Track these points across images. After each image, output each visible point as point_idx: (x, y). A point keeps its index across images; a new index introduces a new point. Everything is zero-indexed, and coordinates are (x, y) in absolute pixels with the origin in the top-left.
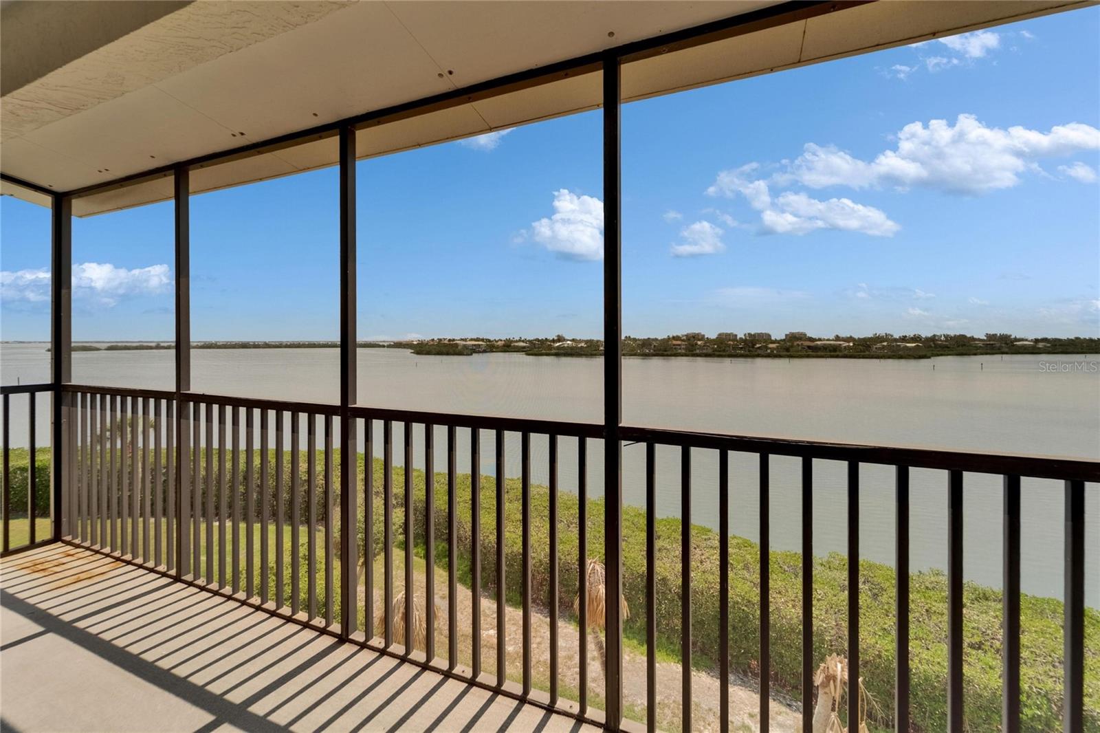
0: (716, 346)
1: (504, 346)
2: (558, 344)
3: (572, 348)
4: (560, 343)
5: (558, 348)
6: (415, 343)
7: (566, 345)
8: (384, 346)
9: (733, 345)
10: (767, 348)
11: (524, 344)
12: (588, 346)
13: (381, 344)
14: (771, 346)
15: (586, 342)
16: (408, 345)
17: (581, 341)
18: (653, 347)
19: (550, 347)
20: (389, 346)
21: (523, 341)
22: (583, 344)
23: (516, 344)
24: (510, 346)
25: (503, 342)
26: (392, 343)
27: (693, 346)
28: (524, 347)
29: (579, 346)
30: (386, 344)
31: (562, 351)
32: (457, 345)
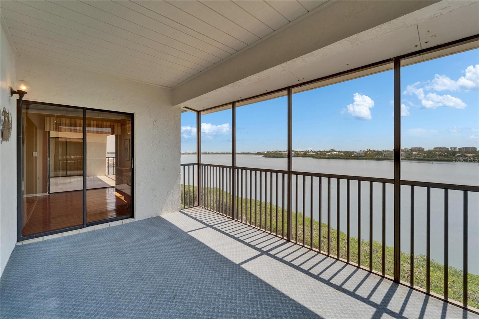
0: (426, 155)
1: (303, 154)
2: (329, 153)
3: (336, 155)
4: (331, 153)
5: (329, 155)
6: (266, 152)
7: (333, 154)
8: (253, 154)
9: (439, 154)
10: (465, 156)
11: (313, 153)
12: (345, 154)
13: (252, 153)
14: (468, 155)
15: (344, 152)
16: (263, 153)
17: (342, 152)
18: (383, 155)
19: (325, 155)
20: (255, 154)
21: (313, 152)
22: (342, 154)
23: (309, 153)
24: (306, 154)
25: (303, 152)
26: (256, 153)
27: (410, 154)
28: (313, 155)
29: (340, 154)
30: (254, 153)
31: (331, 157)
32: (282, 154)
